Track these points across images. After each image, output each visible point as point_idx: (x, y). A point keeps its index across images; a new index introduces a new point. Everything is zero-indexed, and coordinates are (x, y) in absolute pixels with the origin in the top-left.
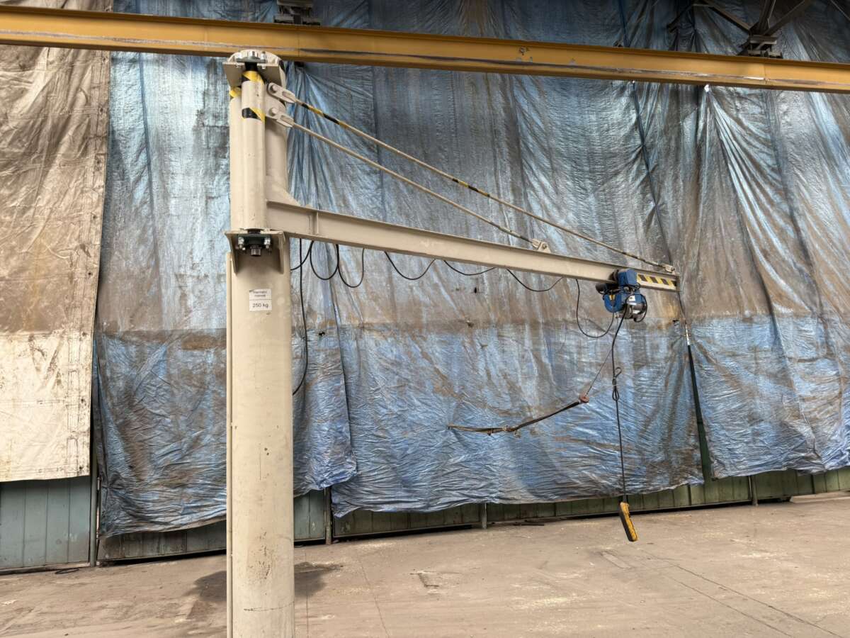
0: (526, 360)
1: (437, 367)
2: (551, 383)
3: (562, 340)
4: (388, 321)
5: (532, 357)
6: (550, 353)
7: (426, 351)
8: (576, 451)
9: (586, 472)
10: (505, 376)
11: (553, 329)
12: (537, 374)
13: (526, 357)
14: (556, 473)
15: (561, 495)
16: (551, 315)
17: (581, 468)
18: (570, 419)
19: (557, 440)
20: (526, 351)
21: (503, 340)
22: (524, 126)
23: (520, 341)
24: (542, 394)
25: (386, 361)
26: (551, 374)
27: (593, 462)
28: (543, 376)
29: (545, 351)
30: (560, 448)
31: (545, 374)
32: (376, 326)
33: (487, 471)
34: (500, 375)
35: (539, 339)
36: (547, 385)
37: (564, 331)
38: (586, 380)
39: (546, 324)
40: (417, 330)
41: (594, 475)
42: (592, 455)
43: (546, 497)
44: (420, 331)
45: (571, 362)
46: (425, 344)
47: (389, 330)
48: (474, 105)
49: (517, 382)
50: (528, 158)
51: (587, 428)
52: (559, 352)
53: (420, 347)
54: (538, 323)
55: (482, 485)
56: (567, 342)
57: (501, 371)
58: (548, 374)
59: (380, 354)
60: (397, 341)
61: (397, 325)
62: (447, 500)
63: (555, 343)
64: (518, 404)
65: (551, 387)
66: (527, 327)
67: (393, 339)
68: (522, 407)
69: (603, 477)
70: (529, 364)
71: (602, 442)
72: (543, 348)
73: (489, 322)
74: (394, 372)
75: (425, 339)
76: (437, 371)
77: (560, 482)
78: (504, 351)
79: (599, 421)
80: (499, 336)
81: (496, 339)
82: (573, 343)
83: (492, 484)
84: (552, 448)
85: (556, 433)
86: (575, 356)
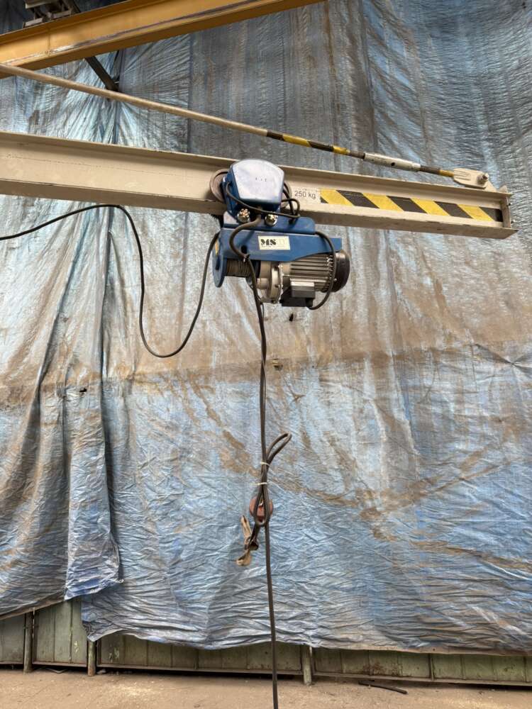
0: (366, 417)
1: (228, 430)
2: (410, 453)
3: (427, 382)
4: (165, 370)
5: (376, 411)
6: (407, 404)
7: (213, 407)
8: (456, 568)
9: (476, 608)
10: (332, 442)
11: (411, 365)
12: (384, 438)
13: (365, 411)
14: (418, 604)
15: (432, 642)
16: (408, 344)
17: (466, 599)
18: (444, 514)
19: (421, 547)
20: (365, 401)
21: (328, 386)
22: (382, 91)
23: (356, 388)
24: (395, 471)
25: (159, 424)
26: (409, 438)
27: (489, 591)
28: (396, 441)
29: (398, 400)
30: (427, 562)
31: (399, 437)
32: (150, 377)
33: (301, 593)
34: (325, 439)
35: (388, 382)
36: (404, 456)
37: (433, 366)
38: (472, 448)
39: (400, 357)
40: (202, 379)
41: (491, 614)
42: (487, 577)
43: (406, 642)
44: (207, 379)
45: (445, 418)
46: (211, 398)
47: (166, 380)
48: (310, 82)
49: (350, 451)
50: (387, 130)
51: (475, 530)
52: (423, 401)
53: (206, 402)
54: (386, 357)
55: (294, 614)
56: (436, 385)
57: (325, 434)
58: (403, 437)
59: (153, 414)
60: (176, 395)
61: (176, 373)
62: (242, 632)
63: (415, 387)
64: (353, 486)
65: (410, 459)
66: (367, 365)
67: (170, 393)
68: (358, 492)
69: (509, 619)
70: (372, 422)
71: (505, 556)
72: (395, 395)
73: (305, 361)
74: (168, 439)
75: (212, 391)
76: (227, 435)
77: (428, 620)
78: (329, 404)
79: (499, 519)
80: (322, 380)
81: (316, 385)
82: (448, 385)
83: (308, 614)
84: (410, 561)
85: (420, 537)
86: (452, 407)
